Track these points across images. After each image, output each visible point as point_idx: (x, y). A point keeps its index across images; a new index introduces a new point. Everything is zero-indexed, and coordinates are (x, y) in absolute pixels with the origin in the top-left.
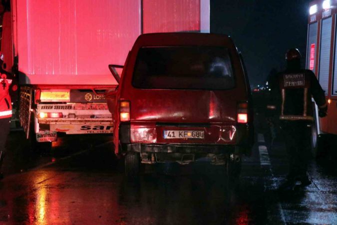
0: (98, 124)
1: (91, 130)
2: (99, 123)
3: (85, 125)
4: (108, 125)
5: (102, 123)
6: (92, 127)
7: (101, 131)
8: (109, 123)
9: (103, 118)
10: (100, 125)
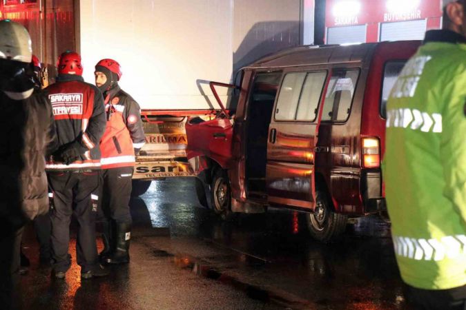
0: (156, 164)
1: (150, 172)
2: (157, 162)
3: (141, 166)
4: (170, 165)
5: (160, 162)
6: (150, 169)
7: (164, 173)
8: (169, 162)
9: (156, 154)
10: (160, 165)
